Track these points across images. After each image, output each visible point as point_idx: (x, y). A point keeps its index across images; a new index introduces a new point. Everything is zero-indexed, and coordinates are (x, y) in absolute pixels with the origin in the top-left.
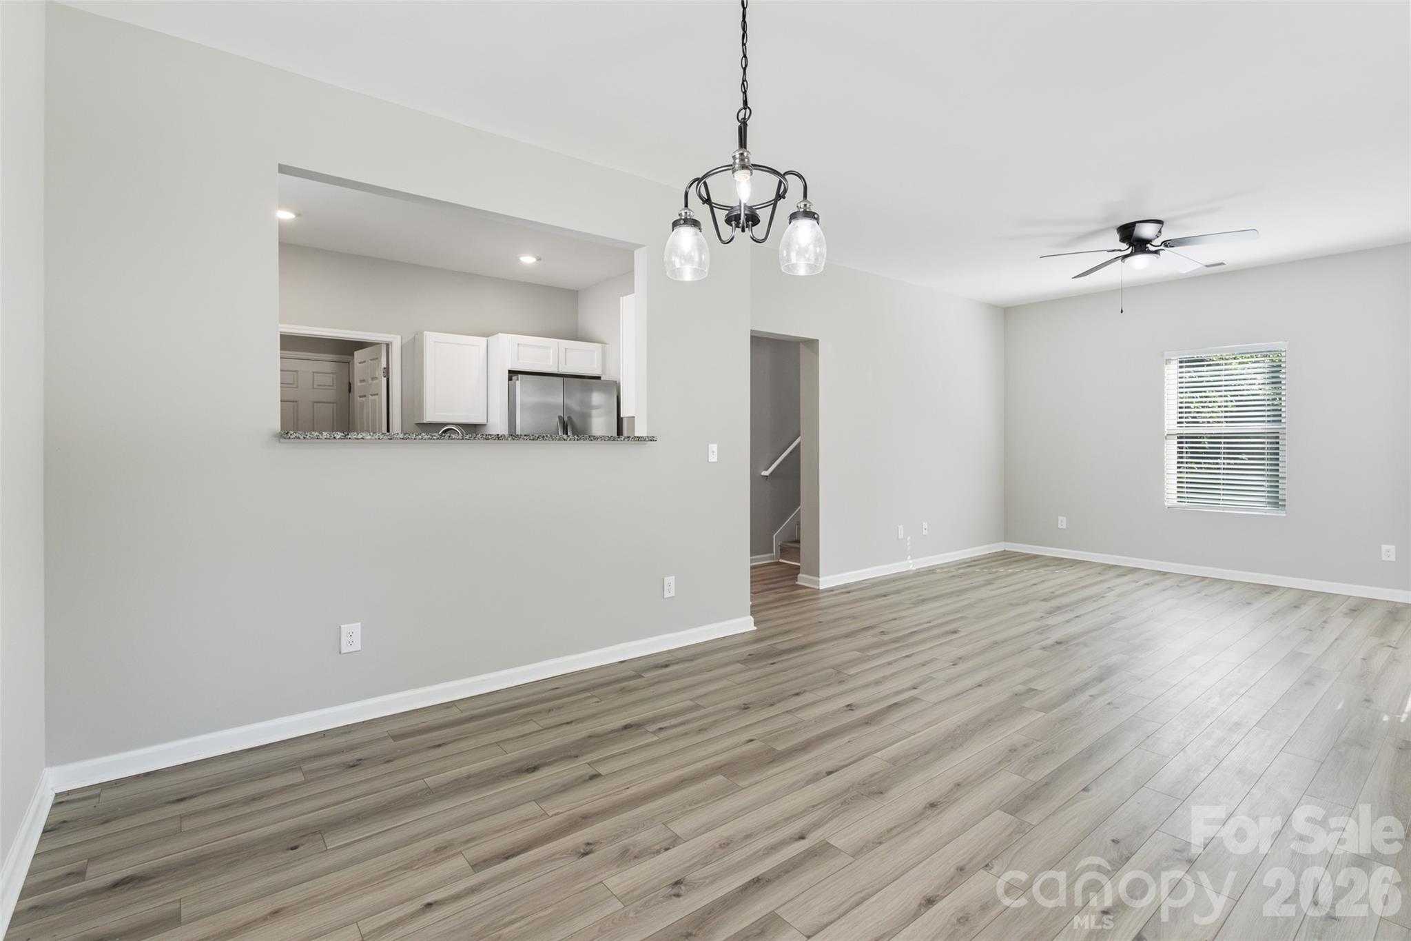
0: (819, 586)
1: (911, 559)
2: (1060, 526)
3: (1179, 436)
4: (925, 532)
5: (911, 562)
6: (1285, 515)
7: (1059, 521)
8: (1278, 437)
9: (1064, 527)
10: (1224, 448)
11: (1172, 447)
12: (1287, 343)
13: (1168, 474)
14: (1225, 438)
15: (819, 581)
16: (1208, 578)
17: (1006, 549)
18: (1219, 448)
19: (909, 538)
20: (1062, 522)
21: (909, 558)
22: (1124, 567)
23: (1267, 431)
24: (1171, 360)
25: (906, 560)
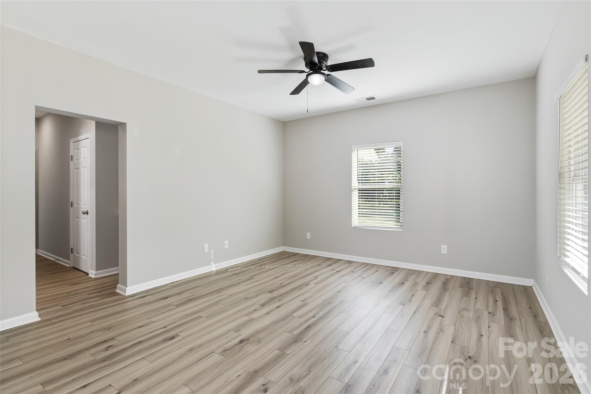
0: (125, 292)
1: (213, 264)
2: (307, 238)
3: (359, 189)
4: (226, 247)
5: (213, 265)
6: (402, 230)
7: (307, 235)
8: (399, 190)
9: (309, 238)
10: (377, 196)
11: (355, 195)
12: (403, 141)
13: (353, 209)
14: (378, 191)
15: (126, 290)
16: (370, 264)
17: (284, 250)
18: (375, 196)
19: (212, 251)
20: (309, 236)
21: (212, 263)
22: (334, 258)
23: (395, 187)
24: (355, 150)
25: (211, 264)
